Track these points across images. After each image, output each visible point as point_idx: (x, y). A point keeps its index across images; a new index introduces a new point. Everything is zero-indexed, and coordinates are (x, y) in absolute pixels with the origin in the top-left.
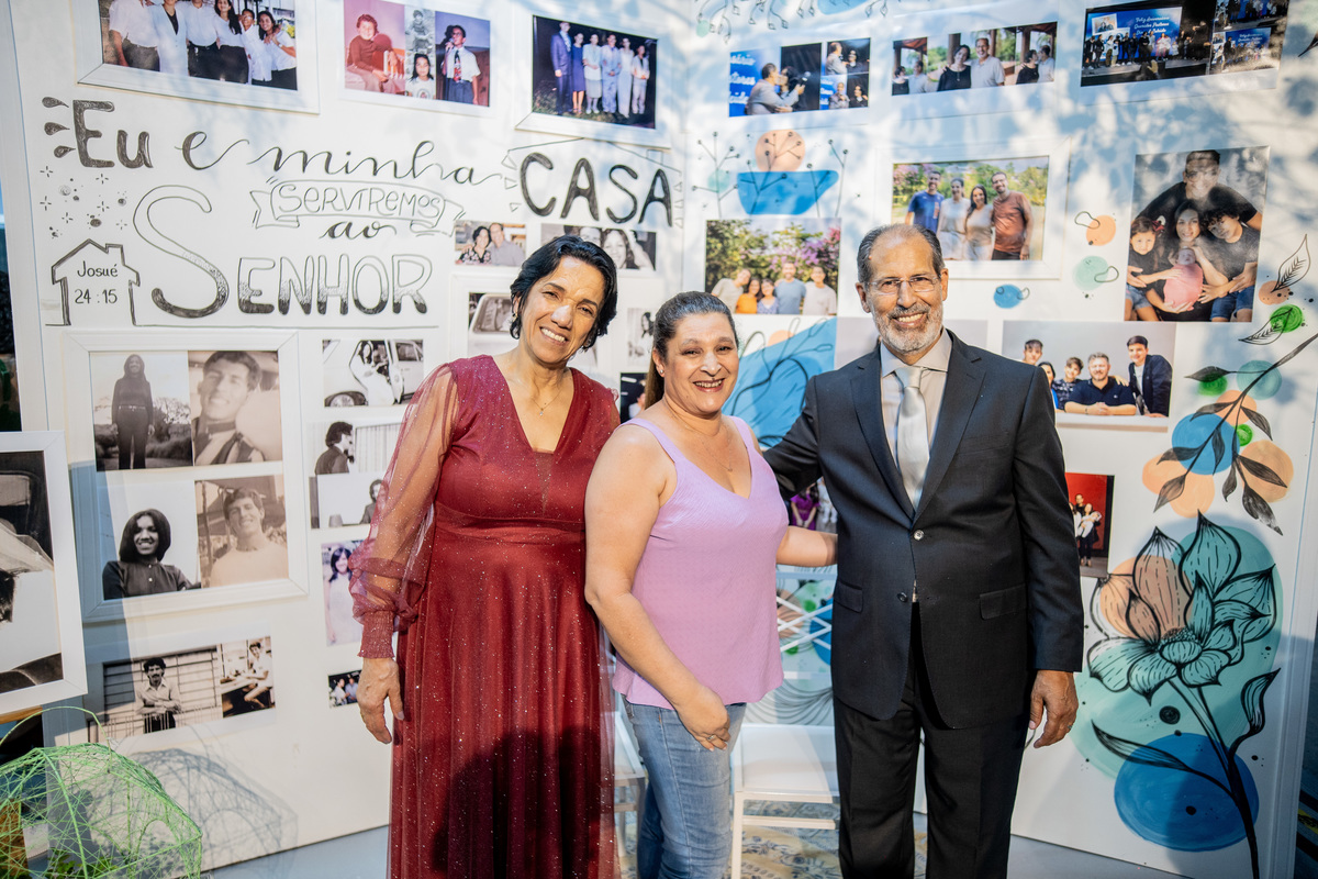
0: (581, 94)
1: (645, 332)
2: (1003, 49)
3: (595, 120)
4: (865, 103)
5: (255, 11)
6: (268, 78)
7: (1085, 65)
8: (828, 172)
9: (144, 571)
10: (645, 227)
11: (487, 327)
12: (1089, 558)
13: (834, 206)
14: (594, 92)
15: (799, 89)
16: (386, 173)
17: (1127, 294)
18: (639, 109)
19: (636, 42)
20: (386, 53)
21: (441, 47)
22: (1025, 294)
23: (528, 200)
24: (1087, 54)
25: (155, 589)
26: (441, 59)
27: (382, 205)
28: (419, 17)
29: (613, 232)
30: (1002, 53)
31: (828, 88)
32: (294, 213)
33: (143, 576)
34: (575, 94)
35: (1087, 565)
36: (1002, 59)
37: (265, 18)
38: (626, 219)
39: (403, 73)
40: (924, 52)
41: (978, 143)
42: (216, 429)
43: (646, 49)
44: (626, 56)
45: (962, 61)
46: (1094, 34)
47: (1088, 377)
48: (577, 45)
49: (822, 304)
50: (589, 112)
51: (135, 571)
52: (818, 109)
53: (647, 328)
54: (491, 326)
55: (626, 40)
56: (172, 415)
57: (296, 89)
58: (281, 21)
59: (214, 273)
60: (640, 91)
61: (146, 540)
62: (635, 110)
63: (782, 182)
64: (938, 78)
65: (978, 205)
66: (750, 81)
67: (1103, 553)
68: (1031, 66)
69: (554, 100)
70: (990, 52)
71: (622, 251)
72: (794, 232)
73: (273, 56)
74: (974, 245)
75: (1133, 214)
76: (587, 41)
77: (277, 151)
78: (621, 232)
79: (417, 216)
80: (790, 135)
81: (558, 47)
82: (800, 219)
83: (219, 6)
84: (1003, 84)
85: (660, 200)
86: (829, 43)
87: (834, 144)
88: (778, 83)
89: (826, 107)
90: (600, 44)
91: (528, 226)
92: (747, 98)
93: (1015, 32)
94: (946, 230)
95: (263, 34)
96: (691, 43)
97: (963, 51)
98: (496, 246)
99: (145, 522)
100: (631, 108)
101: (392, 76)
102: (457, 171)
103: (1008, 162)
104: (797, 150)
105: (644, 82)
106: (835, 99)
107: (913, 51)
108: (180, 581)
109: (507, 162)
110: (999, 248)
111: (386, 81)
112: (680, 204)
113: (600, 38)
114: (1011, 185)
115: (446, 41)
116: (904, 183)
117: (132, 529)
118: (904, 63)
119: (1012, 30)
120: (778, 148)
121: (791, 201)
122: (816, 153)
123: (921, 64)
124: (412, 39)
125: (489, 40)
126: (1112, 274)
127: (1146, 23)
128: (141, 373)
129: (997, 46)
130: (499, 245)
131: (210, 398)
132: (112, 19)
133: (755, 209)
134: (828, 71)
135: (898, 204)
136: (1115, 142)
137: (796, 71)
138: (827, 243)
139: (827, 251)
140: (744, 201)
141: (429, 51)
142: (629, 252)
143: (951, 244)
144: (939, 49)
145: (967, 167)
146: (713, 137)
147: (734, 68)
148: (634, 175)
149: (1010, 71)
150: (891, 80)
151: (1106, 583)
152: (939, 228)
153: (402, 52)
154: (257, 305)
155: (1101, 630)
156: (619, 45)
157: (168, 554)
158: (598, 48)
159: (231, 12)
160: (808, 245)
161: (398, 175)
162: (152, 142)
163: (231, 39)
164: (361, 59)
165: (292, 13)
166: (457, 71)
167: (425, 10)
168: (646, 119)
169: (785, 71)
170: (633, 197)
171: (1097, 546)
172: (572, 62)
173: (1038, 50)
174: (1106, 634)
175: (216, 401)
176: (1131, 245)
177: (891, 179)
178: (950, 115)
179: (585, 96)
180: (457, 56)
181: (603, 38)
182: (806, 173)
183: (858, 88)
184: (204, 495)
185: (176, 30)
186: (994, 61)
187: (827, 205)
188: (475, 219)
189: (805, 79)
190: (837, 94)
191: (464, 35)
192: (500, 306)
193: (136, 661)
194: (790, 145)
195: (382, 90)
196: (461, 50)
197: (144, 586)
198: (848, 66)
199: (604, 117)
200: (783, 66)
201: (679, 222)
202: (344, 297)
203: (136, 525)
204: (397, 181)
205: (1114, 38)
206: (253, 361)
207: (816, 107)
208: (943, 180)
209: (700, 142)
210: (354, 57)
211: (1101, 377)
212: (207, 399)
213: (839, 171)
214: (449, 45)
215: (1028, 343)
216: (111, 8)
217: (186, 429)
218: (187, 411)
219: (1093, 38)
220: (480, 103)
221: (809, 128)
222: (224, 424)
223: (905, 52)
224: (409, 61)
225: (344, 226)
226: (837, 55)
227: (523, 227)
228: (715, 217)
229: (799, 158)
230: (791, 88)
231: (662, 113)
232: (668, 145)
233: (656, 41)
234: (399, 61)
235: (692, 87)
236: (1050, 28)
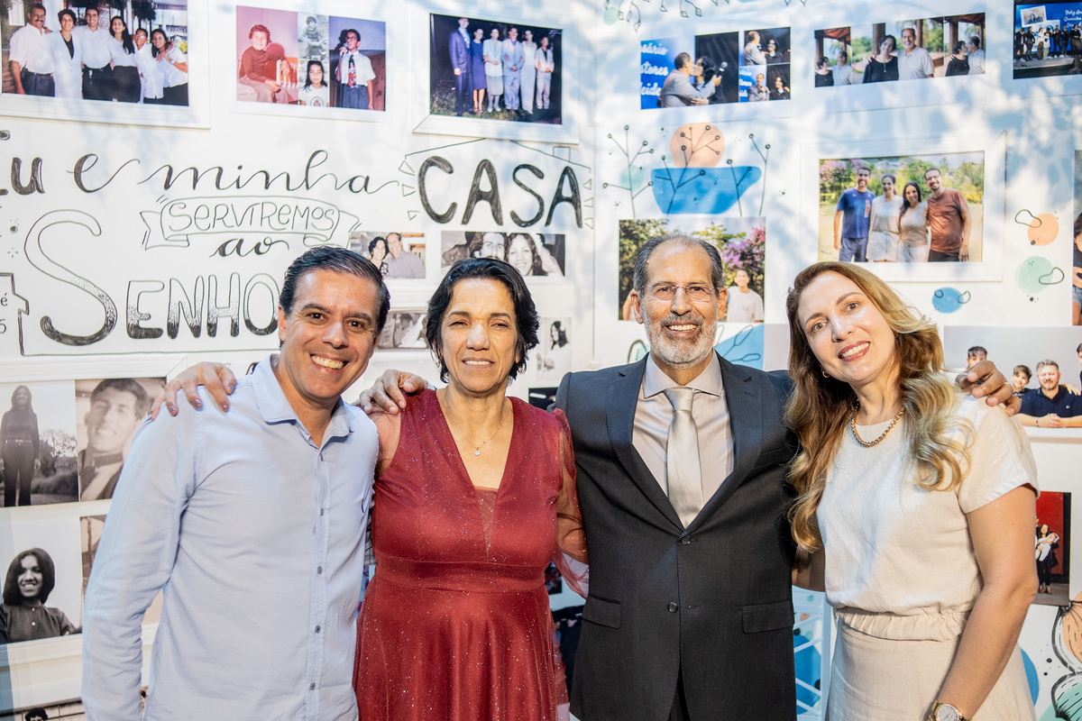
0: (482, 92)
1: (555, 343)
2: (931, 40)
3: (498, 118)
4: (787, 95)
5: (148, 30)
6: (160, 95)
7: (1016, 57)
8: (749, 169)
9: (27, 615)
10: (553, 229)
11: (384, 344)
12: (1048, 584)
13: (758, 203)
14: (495, 90)
15: (716, 80)
16: (278, 185)
17: (1074, 297)
18: (544, 103)
19: (539, 34)
20: (279, 62)
21: (335, 52)
22: (965, 298)
23: (427, 207)
24: (1017, 46)
25: (38, 634)
26: (335, 64)
27: (274, 219)
28: (312, 24)
29: (518, 237)
30: (929, 44)
31: (747, 79)
32: (186, 232)
33: (26, 620)
34: (475, 92)
35: (1046, 592)
36: (929, 49)
37: (158, 35)
38: (532, 222)
39: (296, 82)
40: (849, 43)
41: (907, 140)
42: (102, 461)
43: (550, 41)
44: (529, 49)
45: (888, 52)
46: (1024, 26)
47: (1037, 387)
48: (477, 41)
49: (747, 310)
50: (490, 110)
51: (18, 615)
52: (737, 101)
53: (556, 338)
54: (389, 343)
55: (528, 33)
56: (58, 448)
57: (188, 105)
58: (174, 37)
59: (103, 298)
60: (544, 84)
61: (29, 581)
62: (540, 105)
63: (700, 177)
64: (863, 70)
65: (912, 204)
66: (663, 71)
67: (1064, 578)
68: (960, 57)
69: (454, 100)
70: (917, 42)
71: (529, 256)
72: (714, 233)
73: (165, 72)
74: (909, 246)
75: (1075, 212)
76: (487, 36)
77: (168, 168)
78: (526, 236)
79: (310, 229)
80: (708, 128)
81: (456, 43)
82: (720, 219)
83: (114, 27)
84: (932, 76)
85: (568, 200)
86: (747, 33)
87: (755, 138)
88: (693, 74)
89: (746, 100)
90: (501, 38)
91: (427, 235)
92: (660, 89)
93: (942, 23)
94: (878, 230)
95: (155, 51)
96: (598, 32)
97: (888, 41)
98: (394, 258)
99: (30, 562)
100: (535, 103)
101: (284, 86)
102: (352, 180)
103: (942, 157)
104: (716, 145)
105: (549, 75)
106: (755, 91)
107: (835, 41)
108: (63, 625)
109: (405, 168)
110: (936, 248)
111: (279, 91)
112: (590, 203)
113: (500, 33)
114: (945, 184)
115: (340, 45)
116: (831, 180)
117: (16, 570)
118: (826, 53)
119: (939, 20)
120: (695, 142)
121: (710, 199)
122: (737, 149)
123: (844, 54)
124: (305, 46)
125: (385, 41)
126: (1057, 276)
127: (1076, 16)
128: (28, 406)
129: (924, 36)
130: (396, 256)
131: (97, 429)
132: (12, 50)
133: (672, 208)
134: (746, 62)
135: (826, 202)
136: (1053, 136)
137: (712, 61)
138: (752, 244)
139: (751, 253)
140: (659, 199)
141: (323, 58)
142: (536, 257)
143: (884, 245)
144: (863, 39)
145: (898, 163)
146: (624, 131)
147: (646, 58)
148: (540, 175)
149: (939, 62)
150: (813, 70)
151: (1068, 611)
152: (871, 228)
153: (295, 60)
154: (145, 329)
155: (1065, 663)
156: (521, 38)
157: (51, 596)
158: (499, 42)
159: (125, 33)
160: (730, 246)
161: (290, 188)
162: (45, 169)
163: (124, 59)
164: (253, 70)
165: (184, 29)
166: (351, 76)
167: (318, 16)
168: (552, 114)
169: (700, 61)
170: (539, 198)
171: (1056, 570)
172: (472, 60)
173: (967, 41)
174: (1071, 669)
175: (100, 431)
176: (1075, 245)
177: (818, 176)
178: (877, 109)
179: (486, 93)
180: (351, 61)
181: (505, 32)
182: (725, 169)
183: (779, 79)
184: (89, 532)
185: (72, 56)
186: (921, 52)
187: (750, 202)
188: (371, 230)
189: (722, 70)
190: (756, 85)
191: (358, 38)
192: (398, 321)
193: (19, 712)
194: (709, 138)
195: (275, 100)
196: (356, 54)
197: (27, 631)
198: (767, 57)
199: (507, 115)
200: (698, 56)
201: (590, 222)
202: (235, 317)
203: (20, 565)
204: (290, 193)
205: (1045, 31)
206: (141, 388)
207: (735, 99)
208: (872, 175)
209: (610, 136)
210: (246, 69)
211: (1052, 386)
212: (94, 430)
213: (762, 167)
214: (343, 49)
215: (971, 350)
216: (13, 41)
217: (72, 462)
218: (73, 444)
219: (1023, 29)
220: (374, 109)
221: (728, 121)
222: (111, 456)
223: (827, 42)
224: (302, 68)
225: (236, 243)
226: (754, 45)
227: (422, 235)
228: (628, 216)
229: (718, 153)
230: (707, 79)
231: (569, 106)
232: (576, 141)
233: (560, 31)
234: (292, 70)
235: (600, 77)
236: (979, 19)
